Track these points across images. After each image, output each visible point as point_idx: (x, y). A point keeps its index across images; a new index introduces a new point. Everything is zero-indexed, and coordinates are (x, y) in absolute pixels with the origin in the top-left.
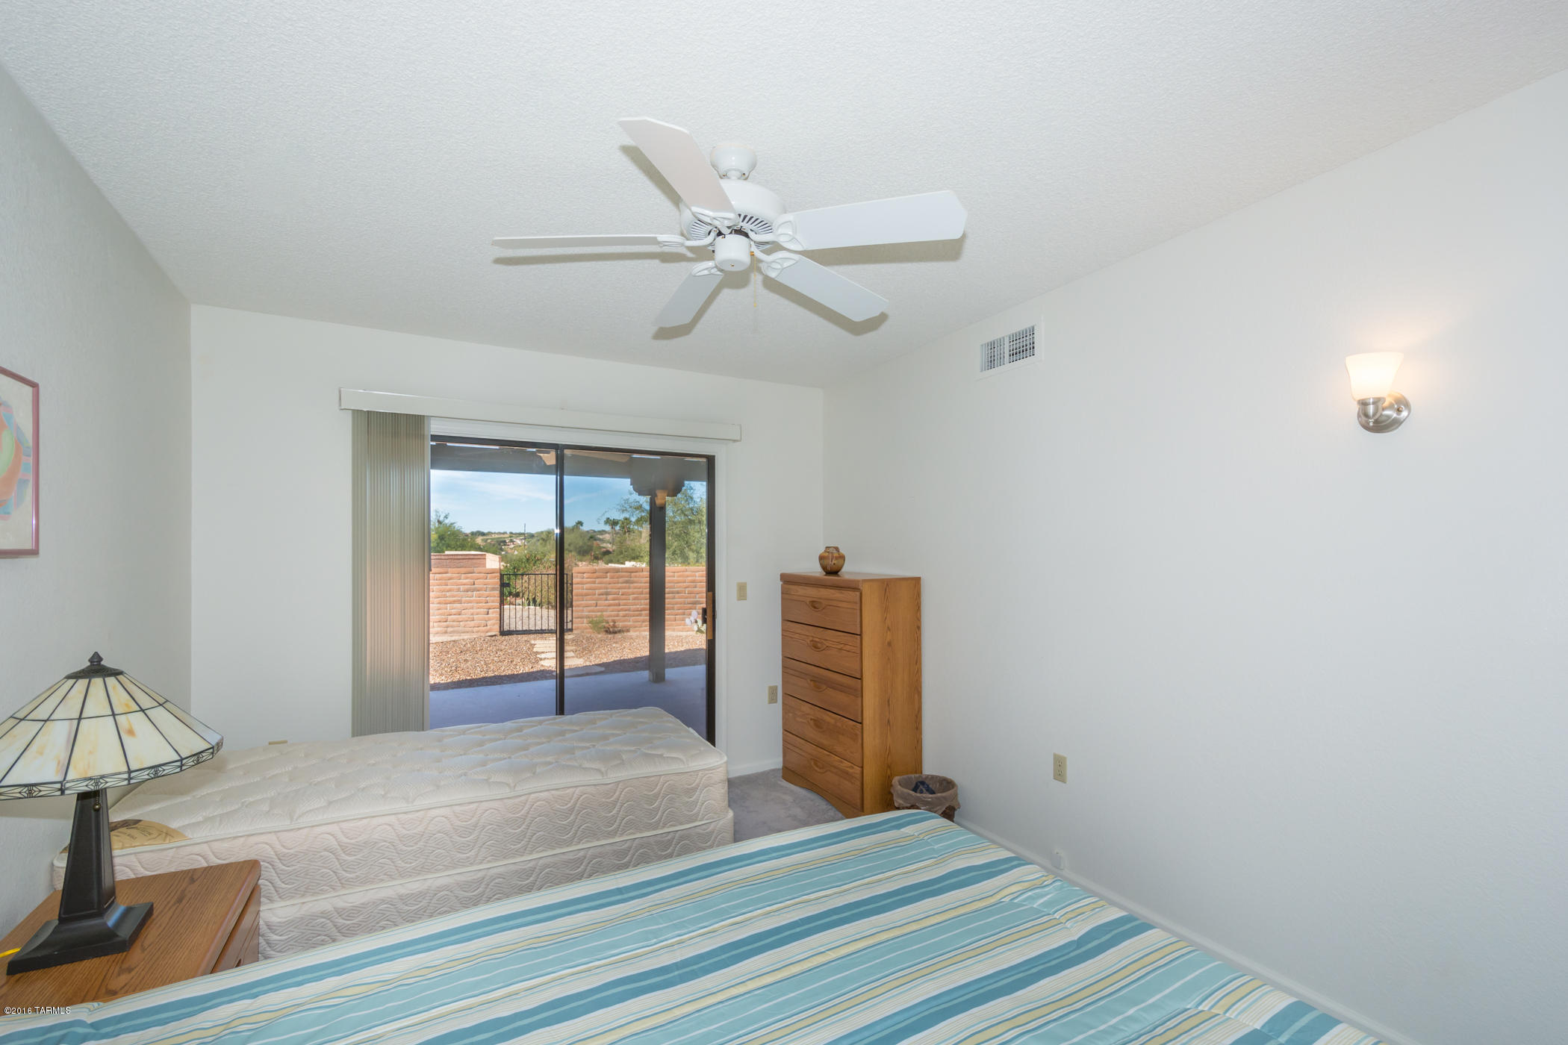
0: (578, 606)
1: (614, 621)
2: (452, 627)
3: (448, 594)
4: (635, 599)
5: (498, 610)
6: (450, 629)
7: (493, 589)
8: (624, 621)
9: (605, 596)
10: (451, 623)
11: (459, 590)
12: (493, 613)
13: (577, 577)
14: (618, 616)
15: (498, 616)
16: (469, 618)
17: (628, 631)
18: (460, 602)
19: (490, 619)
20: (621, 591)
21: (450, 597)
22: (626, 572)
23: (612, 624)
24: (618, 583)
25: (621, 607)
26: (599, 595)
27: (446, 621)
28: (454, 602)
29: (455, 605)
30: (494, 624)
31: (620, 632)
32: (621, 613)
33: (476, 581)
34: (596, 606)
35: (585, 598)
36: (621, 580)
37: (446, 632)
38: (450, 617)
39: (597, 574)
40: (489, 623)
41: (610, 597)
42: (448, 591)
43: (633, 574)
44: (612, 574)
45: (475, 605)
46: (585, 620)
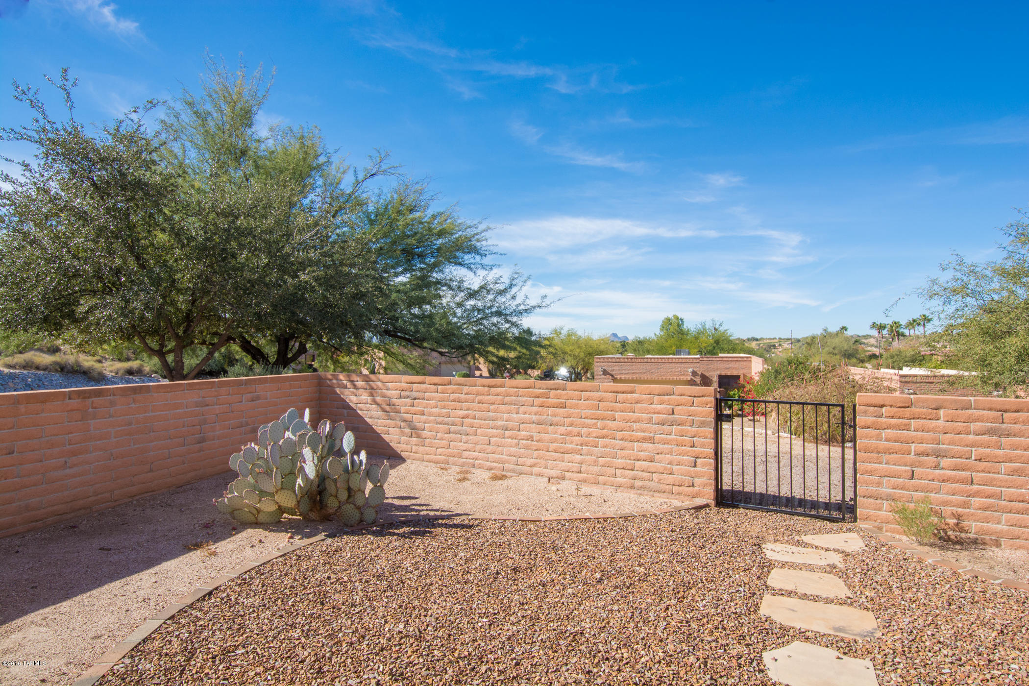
0: (870, 473)
1: (959, 517)
2: (642, 479)
3: (635, 426)
4: (1014, 472)
5: (712, 461)
6: (638, 483)
7: (703, 424)
8: (986, 520)
9: (932, 459)
10: (640, 473)
11: (650, 421)
12: (703, 466)
13: (865, 413)
14: (966, 505)
15: (712, 472)
16: (665, 468)
17: (998, 544)
18: (652, 441)
19: (698, 475)
20: (976, 452)
21: (637, 430)
22: (990, 409)
23: (952, 521)
24: (968, 433)
25: (975, 487)
26: (918, 454)
27: (632, 470)
28: (643, 440)
29: (646, 445)
30: (705, 485)
31: (976, 543)
32: (976, 501)
33: (677, 409)
34: (912, 478)
35: (885, 457)
36: (975, 426)
37: (632, 487)
38: (638, 463)
39: (913, 409)
40: (697, 481)
41: (945, 462)
42: (634, 422)
43: (1006, 415)
44: (950, 411)
45: (675, 448)
46: (885, 503)
